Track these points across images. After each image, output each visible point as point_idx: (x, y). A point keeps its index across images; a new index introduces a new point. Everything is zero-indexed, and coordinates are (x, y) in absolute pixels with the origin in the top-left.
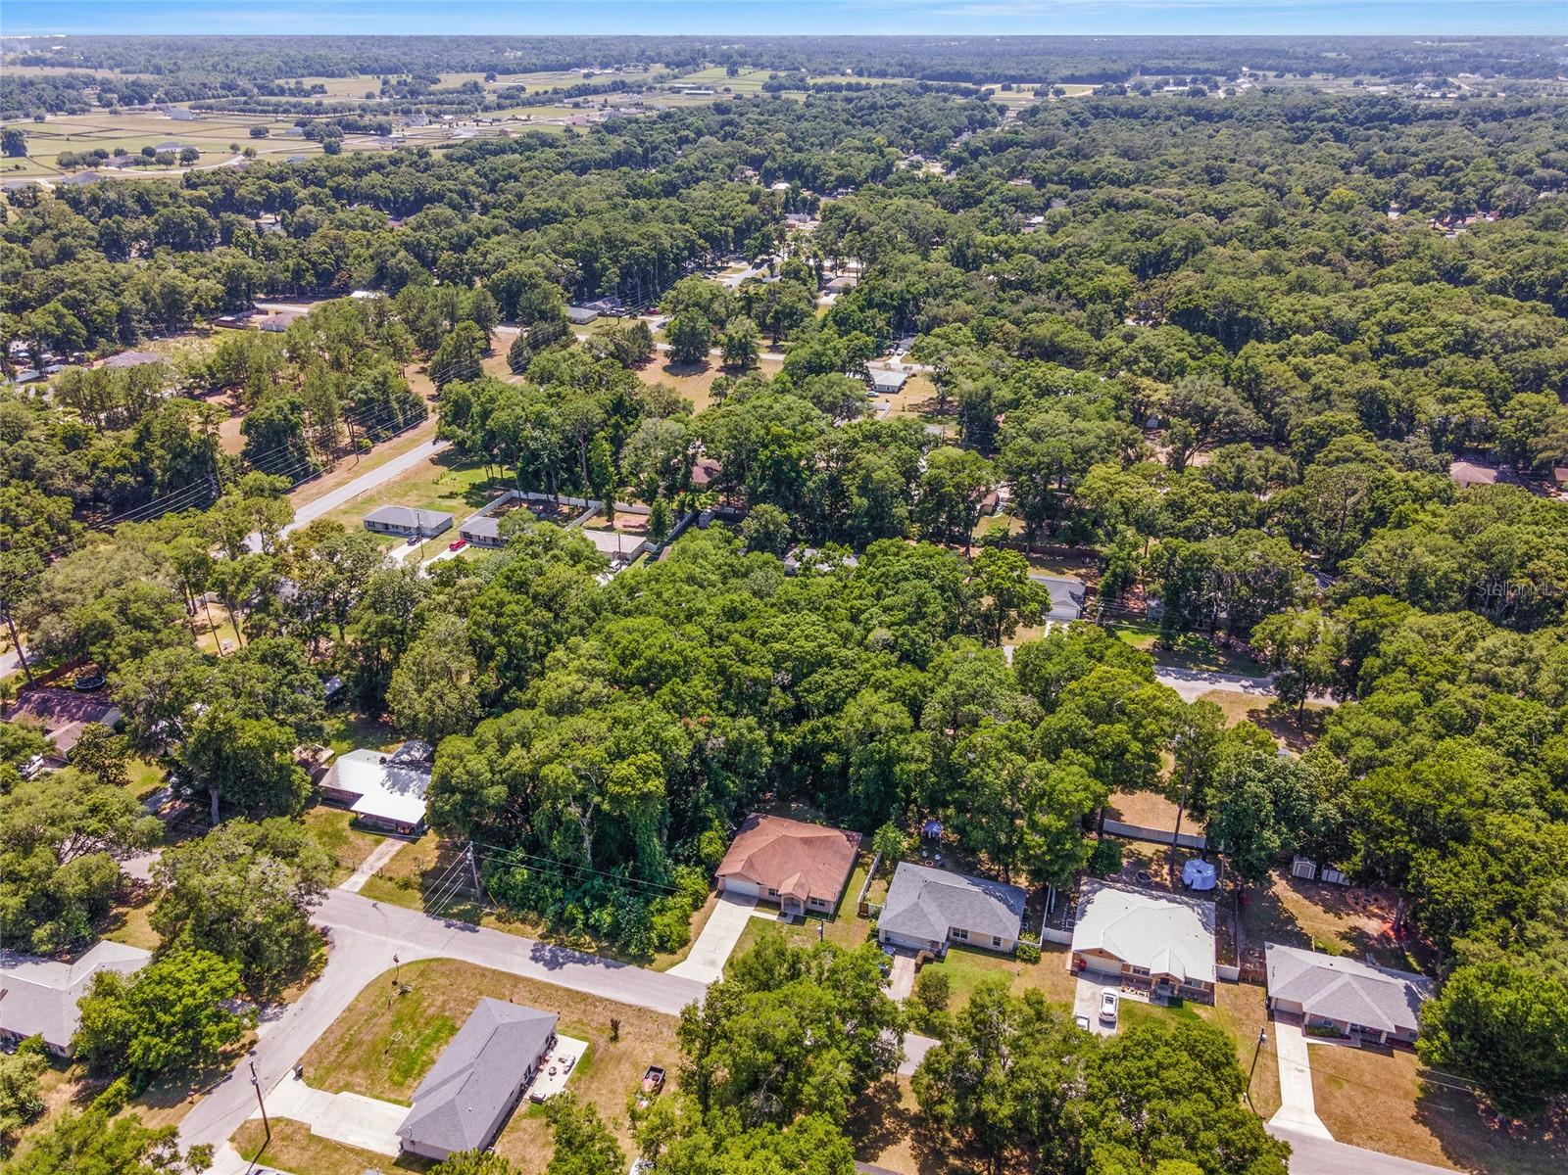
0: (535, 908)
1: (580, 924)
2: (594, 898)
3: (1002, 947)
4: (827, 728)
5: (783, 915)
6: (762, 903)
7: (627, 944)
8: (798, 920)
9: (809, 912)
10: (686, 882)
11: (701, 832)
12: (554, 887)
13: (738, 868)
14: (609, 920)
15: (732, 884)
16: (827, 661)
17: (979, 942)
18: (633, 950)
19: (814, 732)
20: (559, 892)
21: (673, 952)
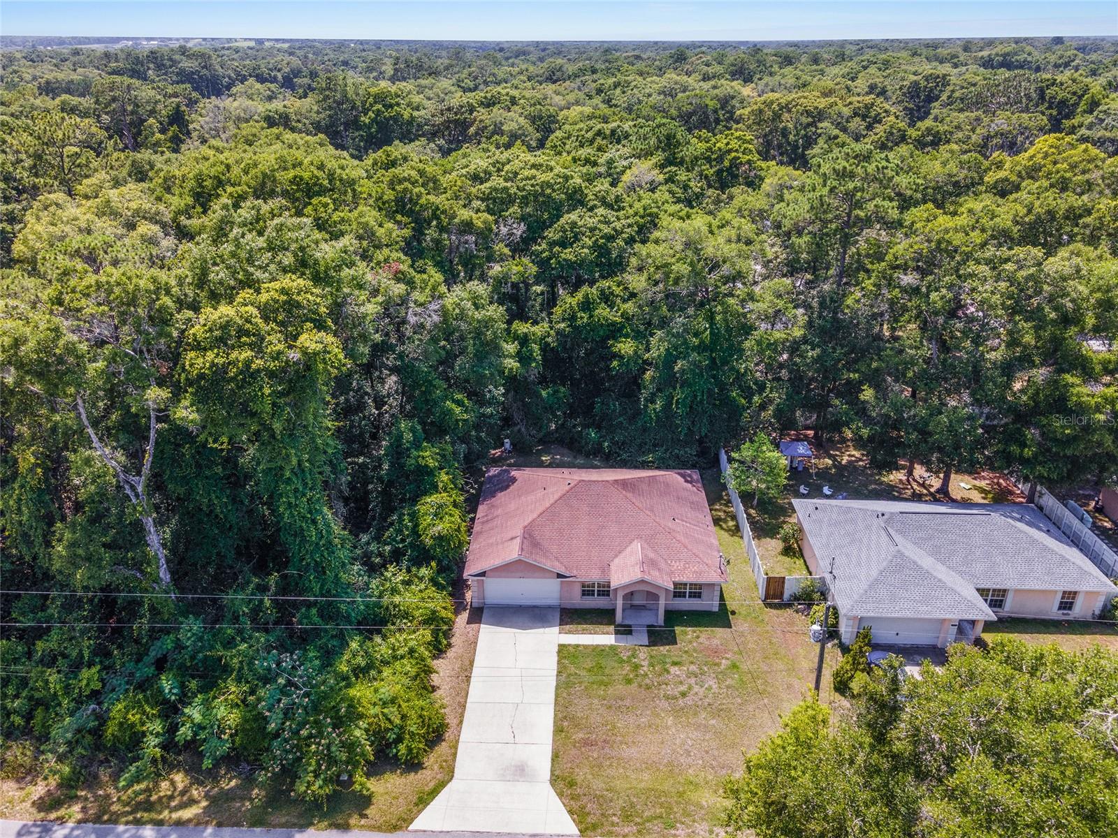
0: (27, 732)
1: (152, 746)
2: (185, 672)
3: (1080, 610)
4: (607, 298)
5: (624, 630)
6: (570, 616)
7: (290, 773)
8: (660, 636)
9: (674, 617)
10: (407, 599)
11: (414, 500)
12: (77, 666)
13: (512, 552)
14: (233, 718)
15: (499, 590)
16: (576, 199)
17: (1031, 609)
18: (311, 785)
19: (587, 305)
20: (89, 677)
21: (413, 765)
